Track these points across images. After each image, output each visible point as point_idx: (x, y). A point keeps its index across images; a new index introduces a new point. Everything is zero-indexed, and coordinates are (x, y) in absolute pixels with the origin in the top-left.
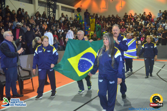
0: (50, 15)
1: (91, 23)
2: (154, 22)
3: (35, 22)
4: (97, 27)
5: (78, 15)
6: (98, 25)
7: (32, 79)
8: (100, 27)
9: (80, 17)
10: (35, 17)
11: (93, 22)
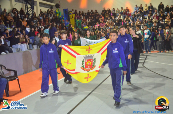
0: (28, 12)
1: (71, 19)
2: (131, 16)
3: (13, 19)
4: (77, 22)
5: (57, 11)
6: (78, 20)
7: (18, 80)
8: (80, 23)
9: (60, 13)
10: (12, 13)
11: (73, 18)
